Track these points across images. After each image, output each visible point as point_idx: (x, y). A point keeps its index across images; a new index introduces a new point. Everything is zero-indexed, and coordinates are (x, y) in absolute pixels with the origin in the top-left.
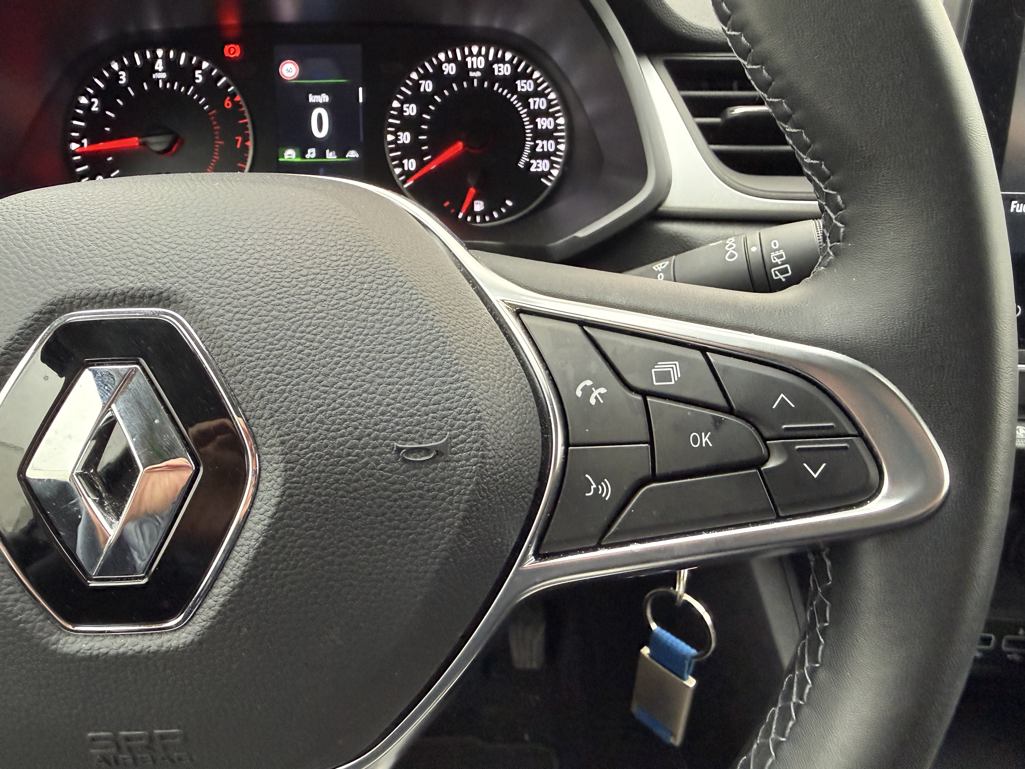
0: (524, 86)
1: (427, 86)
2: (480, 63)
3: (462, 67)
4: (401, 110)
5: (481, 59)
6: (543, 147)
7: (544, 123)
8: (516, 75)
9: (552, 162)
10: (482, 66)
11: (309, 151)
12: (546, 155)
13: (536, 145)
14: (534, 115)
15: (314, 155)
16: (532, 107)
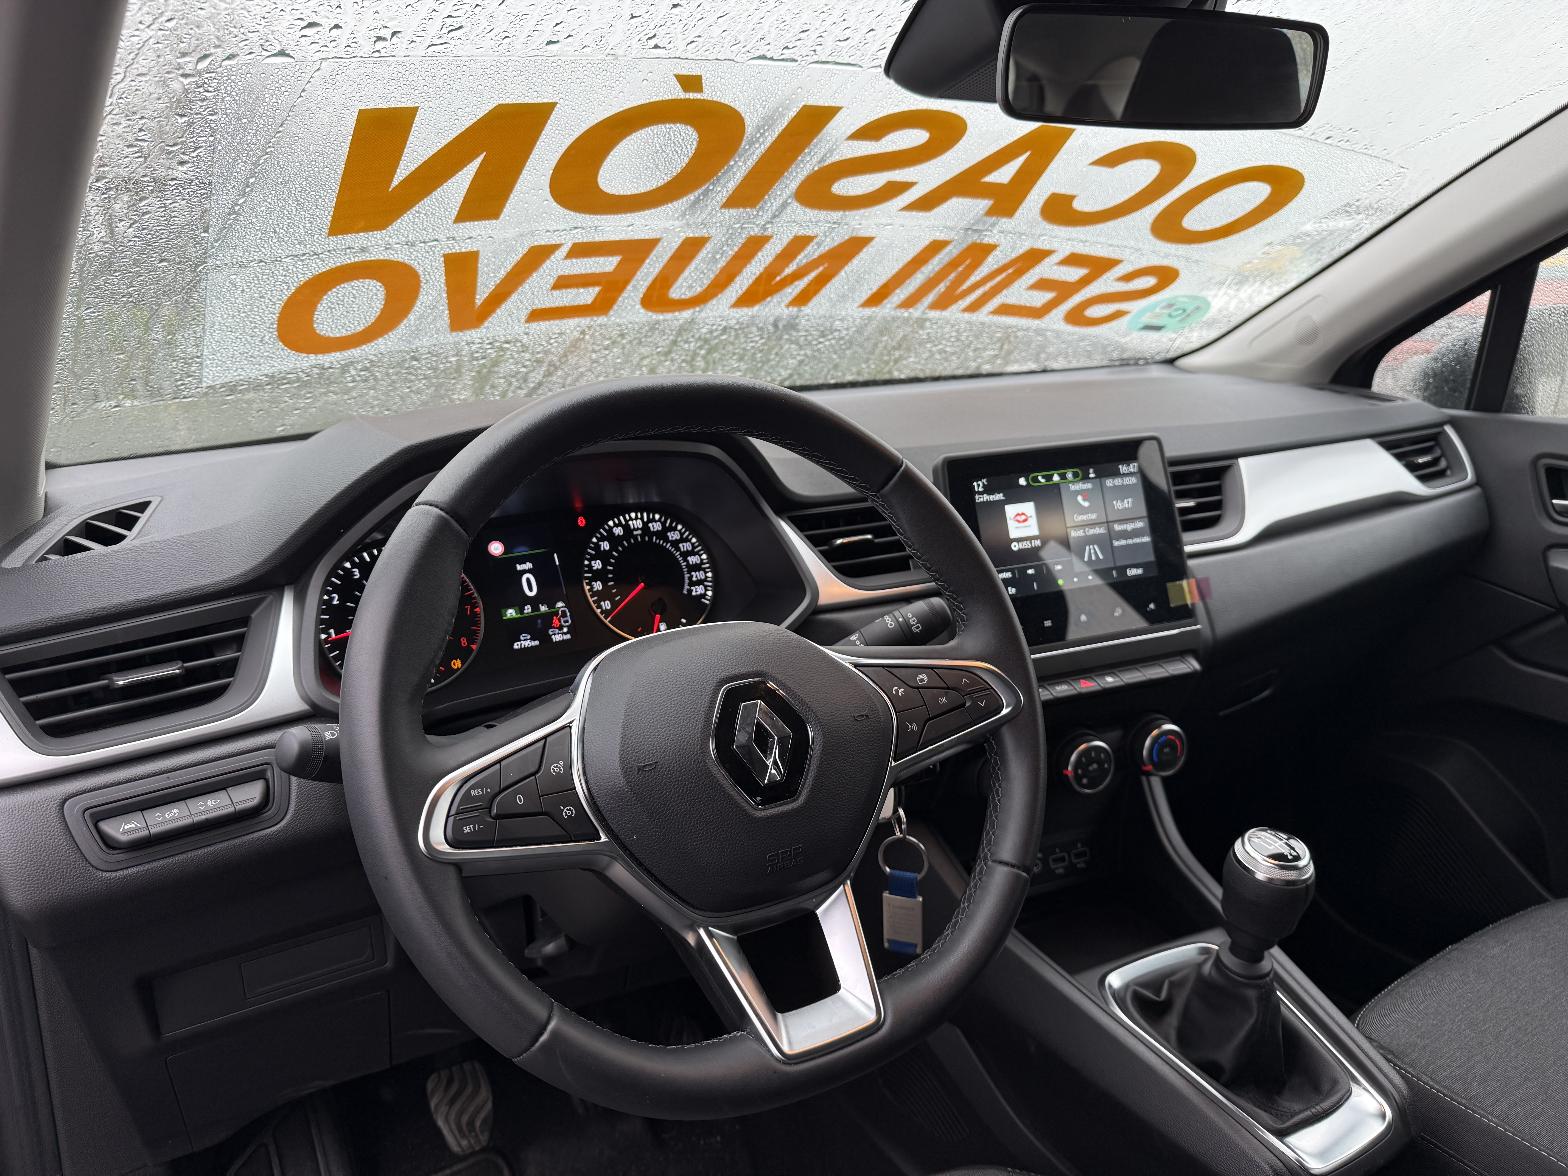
0: (673, 536)
1: (605, 546)
2: (639, 524)
3: (626, 527)
4: (590, 566)
5: (639, 521)
6: (696, 577)
7: (693, 560)
8: (666, 530)
9: (706, 587)
10: (641, 526)
11: (526, 607)
12: (700, 582)
13: (692, 576)
14: (685, 555)
15: (530, 610)
16: (682, 550)
